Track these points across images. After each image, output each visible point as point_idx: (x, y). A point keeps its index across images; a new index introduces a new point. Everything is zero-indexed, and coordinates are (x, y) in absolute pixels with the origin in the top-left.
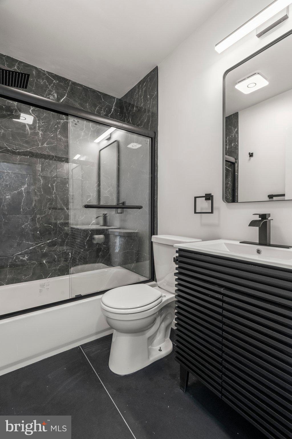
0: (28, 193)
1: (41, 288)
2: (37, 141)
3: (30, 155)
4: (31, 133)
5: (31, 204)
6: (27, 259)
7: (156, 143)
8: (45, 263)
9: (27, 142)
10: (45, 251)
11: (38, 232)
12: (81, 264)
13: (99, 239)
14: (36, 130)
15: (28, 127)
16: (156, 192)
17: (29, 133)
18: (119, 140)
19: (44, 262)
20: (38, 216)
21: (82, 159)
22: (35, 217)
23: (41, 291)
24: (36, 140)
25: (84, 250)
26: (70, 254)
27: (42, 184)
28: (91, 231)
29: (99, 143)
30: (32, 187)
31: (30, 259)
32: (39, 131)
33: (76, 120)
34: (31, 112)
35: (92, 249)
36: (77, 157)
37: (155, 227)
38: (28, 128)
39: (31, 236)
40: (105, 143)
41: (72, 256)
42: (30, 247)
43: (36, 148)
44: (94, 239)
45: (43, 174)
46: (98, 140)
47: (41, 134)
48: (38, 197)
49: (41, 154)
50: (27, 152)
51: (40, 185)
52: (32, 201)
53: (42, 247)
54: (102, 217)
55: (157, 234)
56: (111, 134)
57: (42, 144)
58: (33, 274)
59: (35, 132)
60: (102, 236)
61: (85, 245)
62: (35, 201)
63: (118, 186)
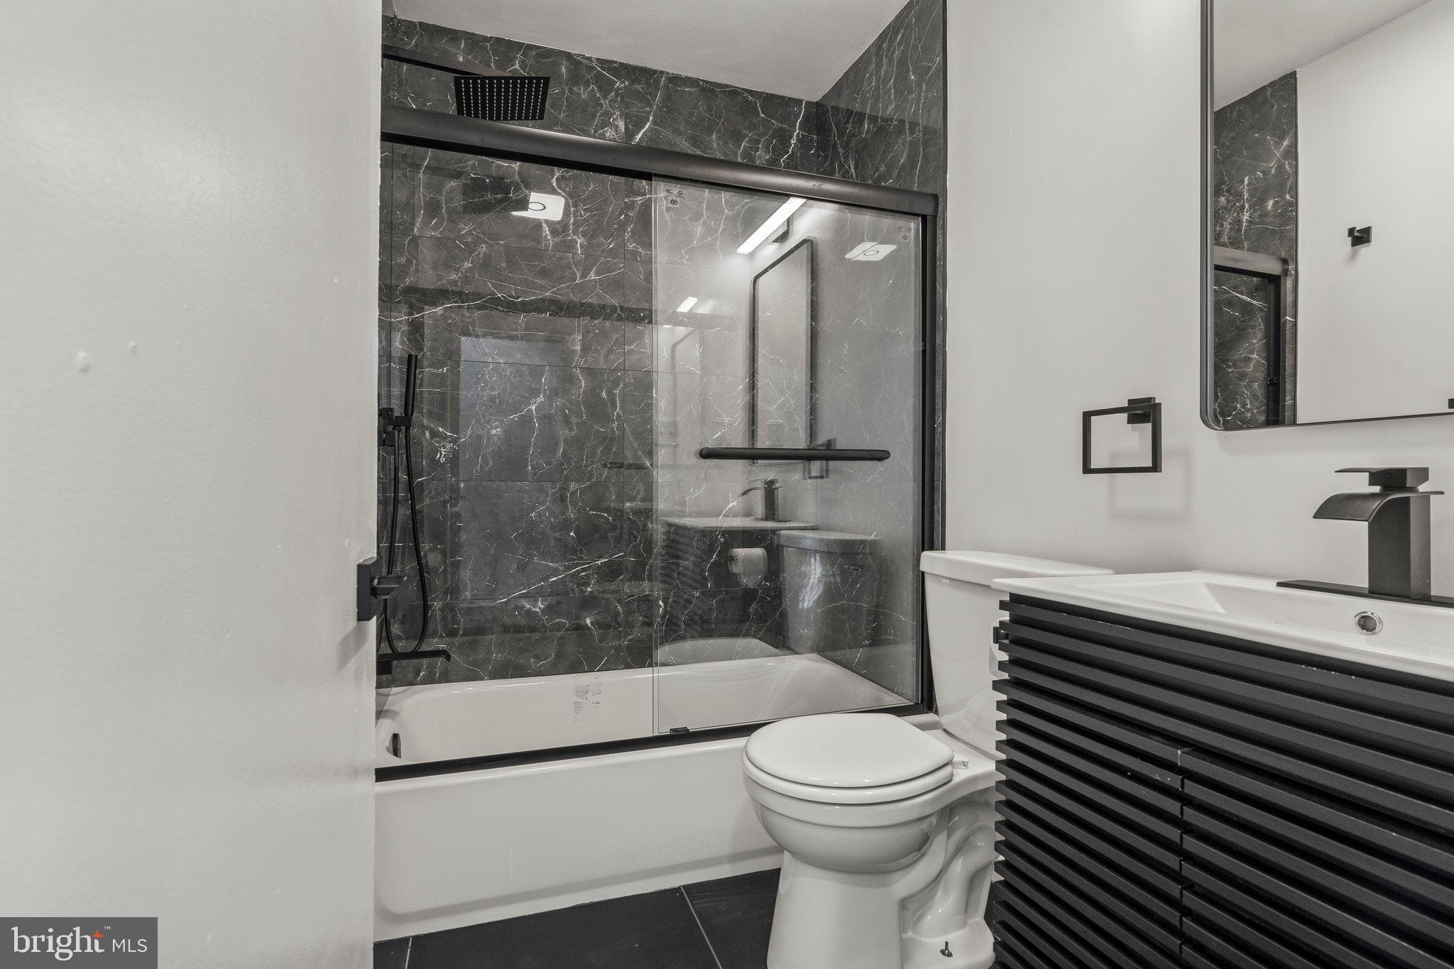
0: (547, 419)
1: (579, 700)
2: (571, 268)
3: (553, 308)
4: (555, 244)
5: (555, 450)
6: (543, 611)
7: (939, 232)
8: (589, 625)
9: (545, 273)
10: (589, 589)
11: (572, 534)
12: (693, 637)
13: (748, 560)
14: (569, 235)
15: (547, 229)
16: (938, 401)
17: (549, 244)
18: (815, 238)
19: (588, 621)
20: (573, 486)
21: (701, 311)
22: (564, 489)
23: (577, 706)
24: (569, 263)
25: (702, 593)
26: (661, 603)
27: (583, 392)
28: (723, 536)
29: (752, 255)
30: (559, 402)
31: (550, 610)
32: (575, 237)
33: (676, 189)
34: (555, 184)
35: (728, 592)
36: (686, 306)
37: (936, 525)
38: (548, 232)
39: (552, 543)
40: (773, 252)
41: (665, 611)
42: (549, 577)
43: (568, 287)
44: (732, 559)
45: (585, 361)
46: (747, 247)
47: (582, 246)
48: (571, 429)
49: (582, 304)
50: (543, 300)
51: (579, 394)
52: (557, 444)
53: (582, 577)
54: (759, 491)
55: (943, 548)
56: (789, 222)
57: (584, 275)
58: (559, 655)
59: (565, 241)
60: (758, 552)
61: (705, 578)
62: (565, 440)
63: (813, 388)
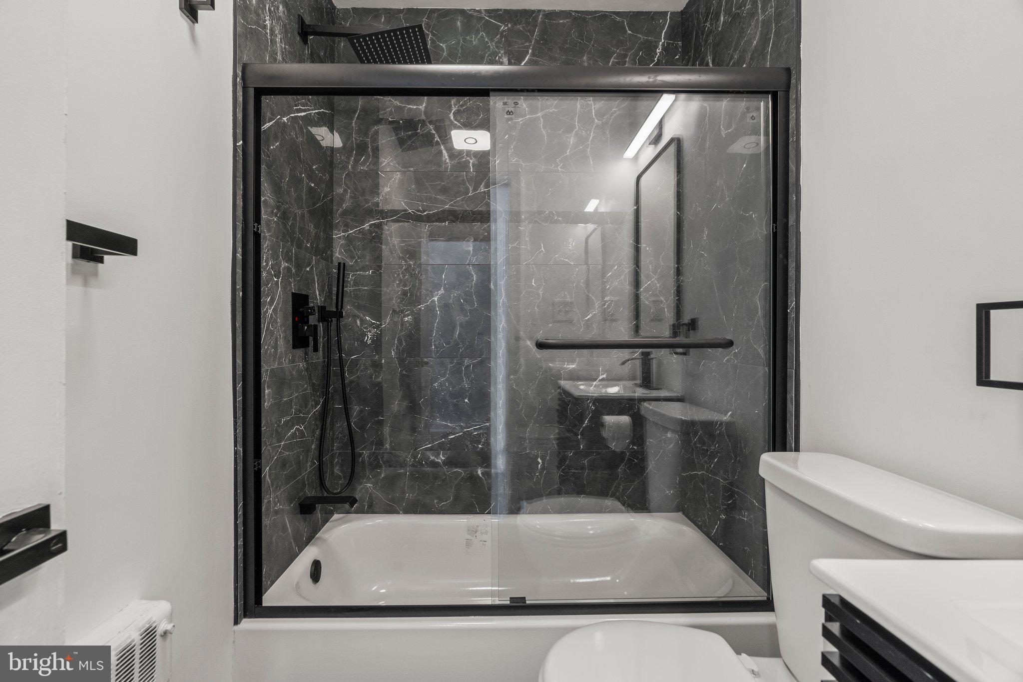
0: (446, 307)
1: (469, 537)
2: (465, 184)
3: (451, 217)
4: (453, 166)
5: (453, 332)
6: (444, 462)
7: (792, 107)
8: (480, 475)
9: (444, 190)
10: (480, 446)
11: (466, 400)
12: (568, 493)
13: (618, 426)
14: (463, 157)
15: (446, 155)
16: (792, 285)
17: (448, 167)
19: (479, 472)
20: (467, 361)
22: (460, 364)
23: (468, 543)
24: (463, 180)
25: (575, 454)
26: (539, 460)
27: (475, 284)
28: (594, 404)
29: (636, 157)
30: (455, 293)
31: (449, 463)
32: (468, 158)
33: (509, 99)
34: (452, 118)
35: (598, 454)
36: (591, 206)
38: (447, 157)
39: (451, 408)
40: (650, 152)
41: (543, 468)
42: (449, 434)
43: (462, 200)
44: (602, 425)
45: (477, 259)
46: (631, 152)
47: (474, 165)
48: (465, 315)
49: (473, 213)
50: (443, 211)
51: (472, 286)
52: (454, 328)
53: (475, 436)
54: (638, 361)
57: (475, 189)
58: (457, 498)
59: (460, 163)
60: (625, 419)
61: (578, 441)
62: (461, 324)
63: (679, 272)
